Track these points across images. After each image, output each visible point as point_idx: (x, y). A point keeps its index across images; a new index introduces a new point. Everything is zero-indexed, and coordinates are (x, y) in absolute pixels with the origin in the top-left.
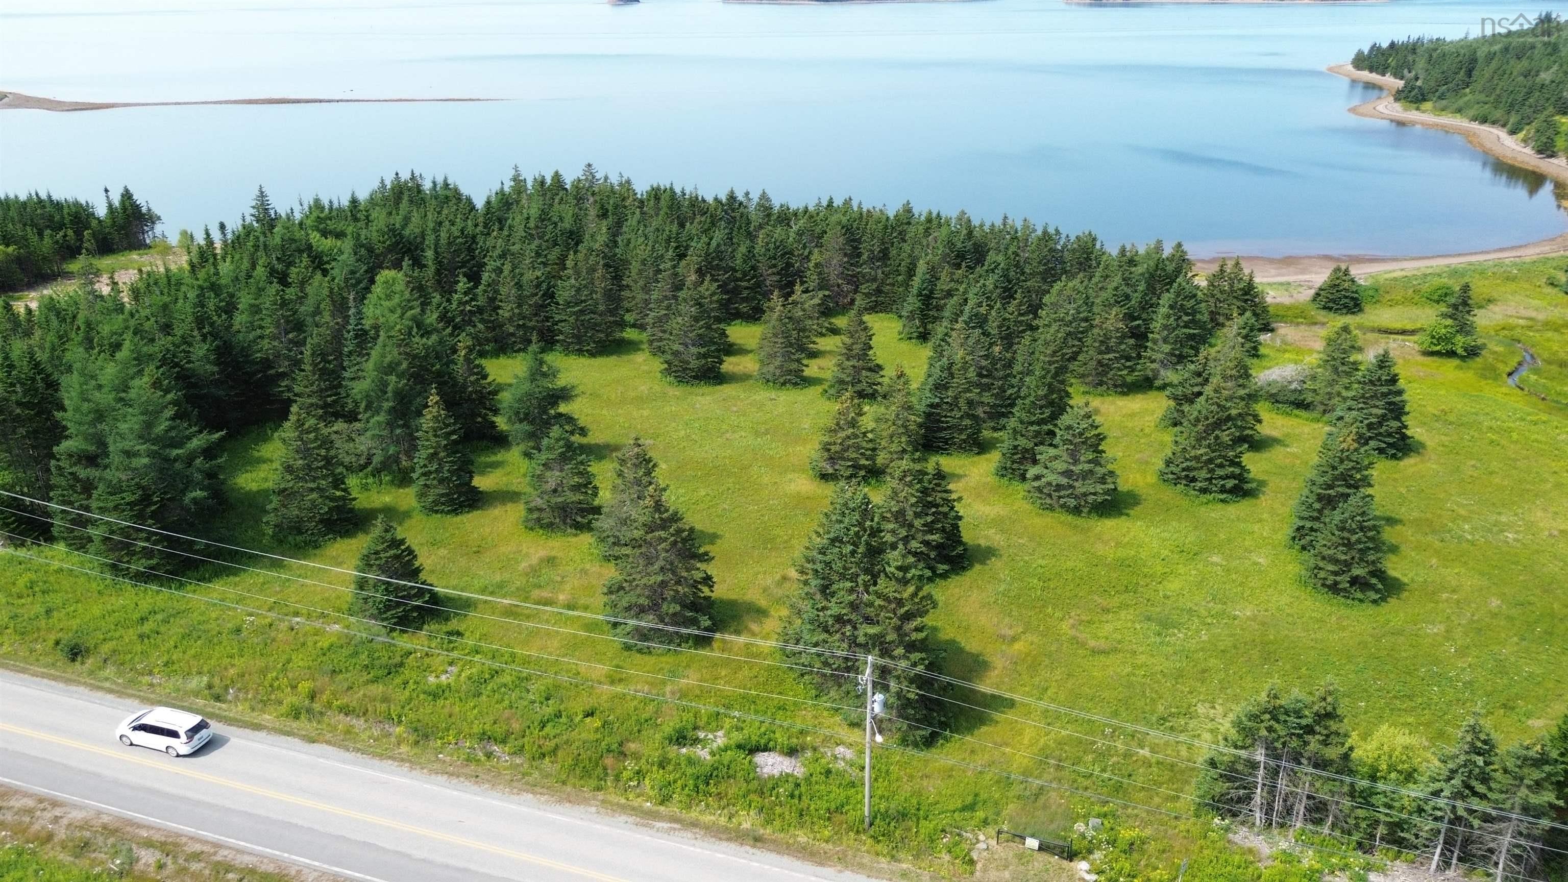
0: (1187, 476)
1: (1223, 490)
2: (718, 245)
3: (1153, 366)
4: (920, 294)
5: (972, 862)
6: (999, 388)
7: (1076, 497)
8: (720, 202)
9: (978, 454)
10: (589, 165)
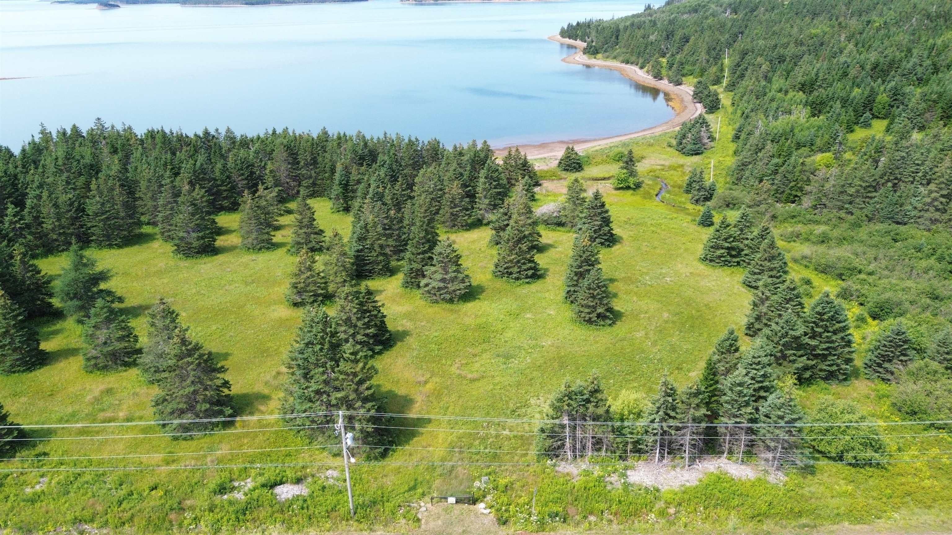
0: (507, 272)
1: (527, 277)
2: (202, 165)
3: (481, 212)
4: (340, 184)
5: (419, 520)
6: (397, 235)
7: (450, 293)
8: (199, 137)
9: (390, 276)
10: (99, 119)
